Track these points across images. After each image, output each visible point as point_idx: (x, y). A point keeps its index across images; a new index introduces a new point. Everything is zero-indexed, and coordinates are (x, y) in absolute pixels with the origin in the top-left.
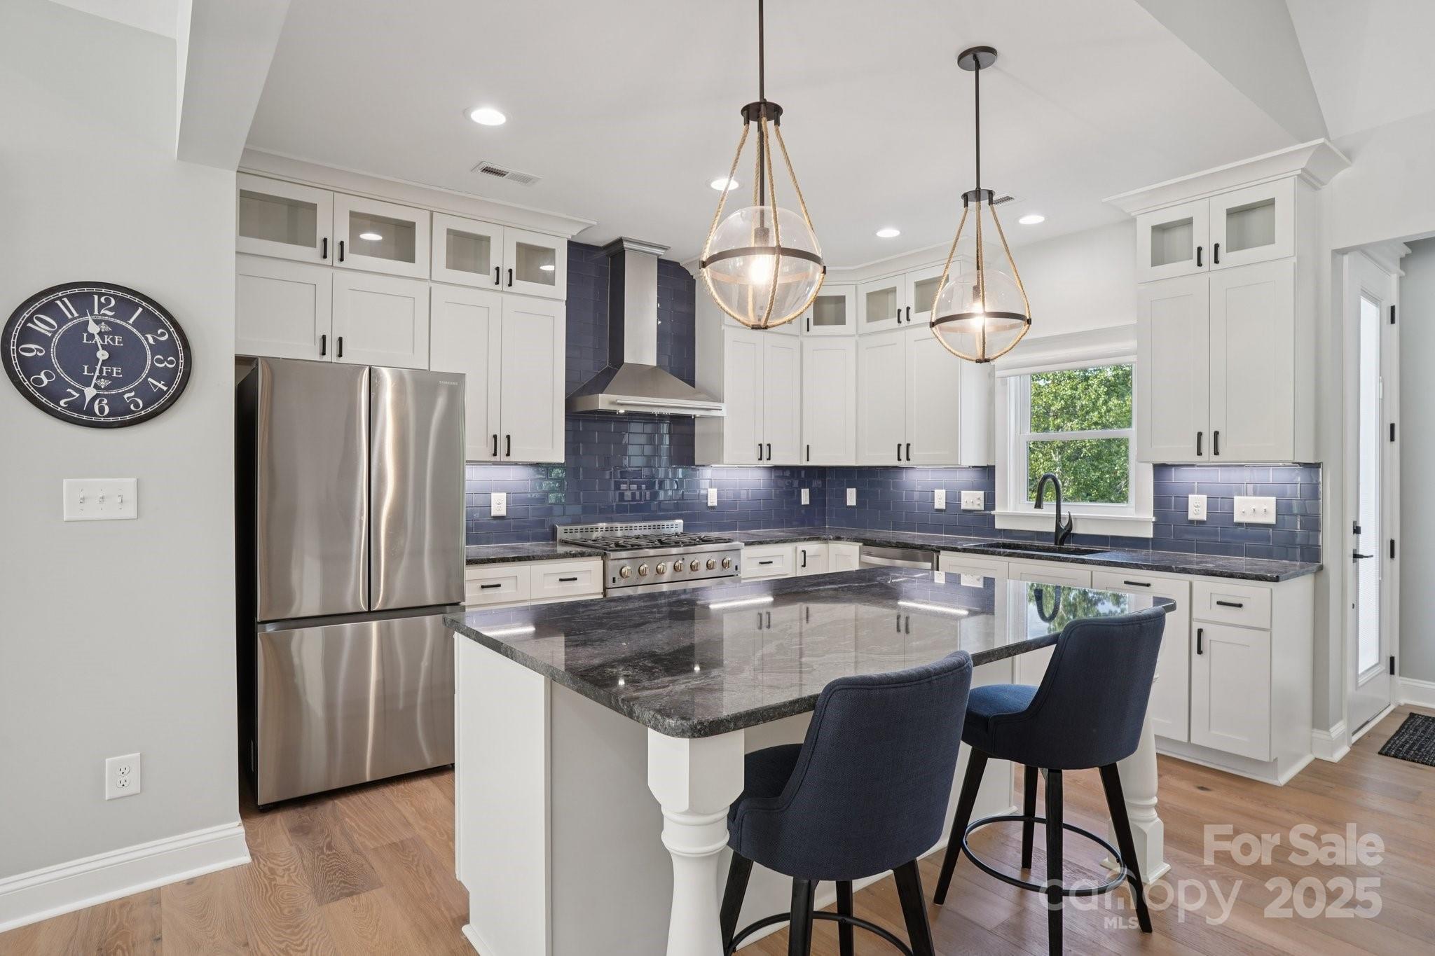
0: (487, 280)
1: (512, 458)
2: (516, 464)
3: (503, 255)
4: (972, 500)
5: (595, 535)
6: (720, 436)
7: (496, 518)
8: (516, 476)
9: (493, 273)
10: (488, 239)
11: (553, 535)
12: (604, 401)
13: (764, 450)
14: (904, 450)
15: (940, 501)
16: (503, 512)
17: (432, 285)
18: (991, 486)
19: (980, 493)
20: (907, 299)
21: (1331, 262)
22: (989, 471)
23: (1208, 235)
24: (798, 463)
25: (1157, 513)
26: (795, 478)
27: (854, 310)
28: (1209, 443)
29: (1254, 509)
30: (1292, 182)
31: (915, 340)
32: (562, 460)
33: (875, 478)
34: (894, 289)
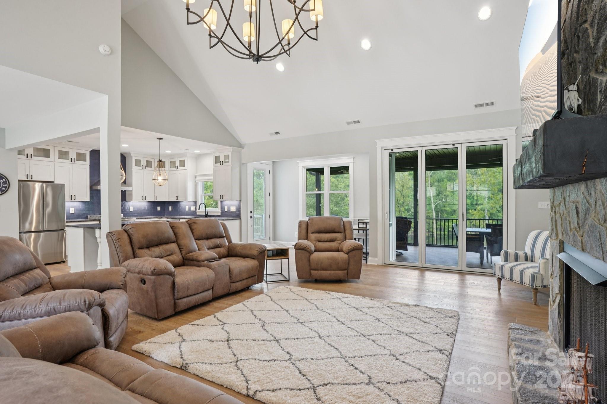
0: (69, 161)
1: (76, 200)
2: (77, 201)
3: (73, 155)
4: (193, 208)
6: (132, 194)
7: (71, 214)
8: (77, 204)
9: (70, 160)
10: (69, 152)
11: (87, 218)
13: (144, 198)
14: (177, 197)
15: (187, 210)
16: (73, 212)
17: (55, 163)
18: (196, 205)
19: (194, 207)
20: (177, 164)
21: (242, 165)
22: (195, 202)
23: (222, 159)
24: (154, 201)
25: (221, 210)
26: (155, 204)
27: (167, 165)
28: (222, 197)
29: (233, 209)
30: (231, 152)
31: (179, 173)
32: (89, 200)
33: (175, 204)
34: (175, 161)
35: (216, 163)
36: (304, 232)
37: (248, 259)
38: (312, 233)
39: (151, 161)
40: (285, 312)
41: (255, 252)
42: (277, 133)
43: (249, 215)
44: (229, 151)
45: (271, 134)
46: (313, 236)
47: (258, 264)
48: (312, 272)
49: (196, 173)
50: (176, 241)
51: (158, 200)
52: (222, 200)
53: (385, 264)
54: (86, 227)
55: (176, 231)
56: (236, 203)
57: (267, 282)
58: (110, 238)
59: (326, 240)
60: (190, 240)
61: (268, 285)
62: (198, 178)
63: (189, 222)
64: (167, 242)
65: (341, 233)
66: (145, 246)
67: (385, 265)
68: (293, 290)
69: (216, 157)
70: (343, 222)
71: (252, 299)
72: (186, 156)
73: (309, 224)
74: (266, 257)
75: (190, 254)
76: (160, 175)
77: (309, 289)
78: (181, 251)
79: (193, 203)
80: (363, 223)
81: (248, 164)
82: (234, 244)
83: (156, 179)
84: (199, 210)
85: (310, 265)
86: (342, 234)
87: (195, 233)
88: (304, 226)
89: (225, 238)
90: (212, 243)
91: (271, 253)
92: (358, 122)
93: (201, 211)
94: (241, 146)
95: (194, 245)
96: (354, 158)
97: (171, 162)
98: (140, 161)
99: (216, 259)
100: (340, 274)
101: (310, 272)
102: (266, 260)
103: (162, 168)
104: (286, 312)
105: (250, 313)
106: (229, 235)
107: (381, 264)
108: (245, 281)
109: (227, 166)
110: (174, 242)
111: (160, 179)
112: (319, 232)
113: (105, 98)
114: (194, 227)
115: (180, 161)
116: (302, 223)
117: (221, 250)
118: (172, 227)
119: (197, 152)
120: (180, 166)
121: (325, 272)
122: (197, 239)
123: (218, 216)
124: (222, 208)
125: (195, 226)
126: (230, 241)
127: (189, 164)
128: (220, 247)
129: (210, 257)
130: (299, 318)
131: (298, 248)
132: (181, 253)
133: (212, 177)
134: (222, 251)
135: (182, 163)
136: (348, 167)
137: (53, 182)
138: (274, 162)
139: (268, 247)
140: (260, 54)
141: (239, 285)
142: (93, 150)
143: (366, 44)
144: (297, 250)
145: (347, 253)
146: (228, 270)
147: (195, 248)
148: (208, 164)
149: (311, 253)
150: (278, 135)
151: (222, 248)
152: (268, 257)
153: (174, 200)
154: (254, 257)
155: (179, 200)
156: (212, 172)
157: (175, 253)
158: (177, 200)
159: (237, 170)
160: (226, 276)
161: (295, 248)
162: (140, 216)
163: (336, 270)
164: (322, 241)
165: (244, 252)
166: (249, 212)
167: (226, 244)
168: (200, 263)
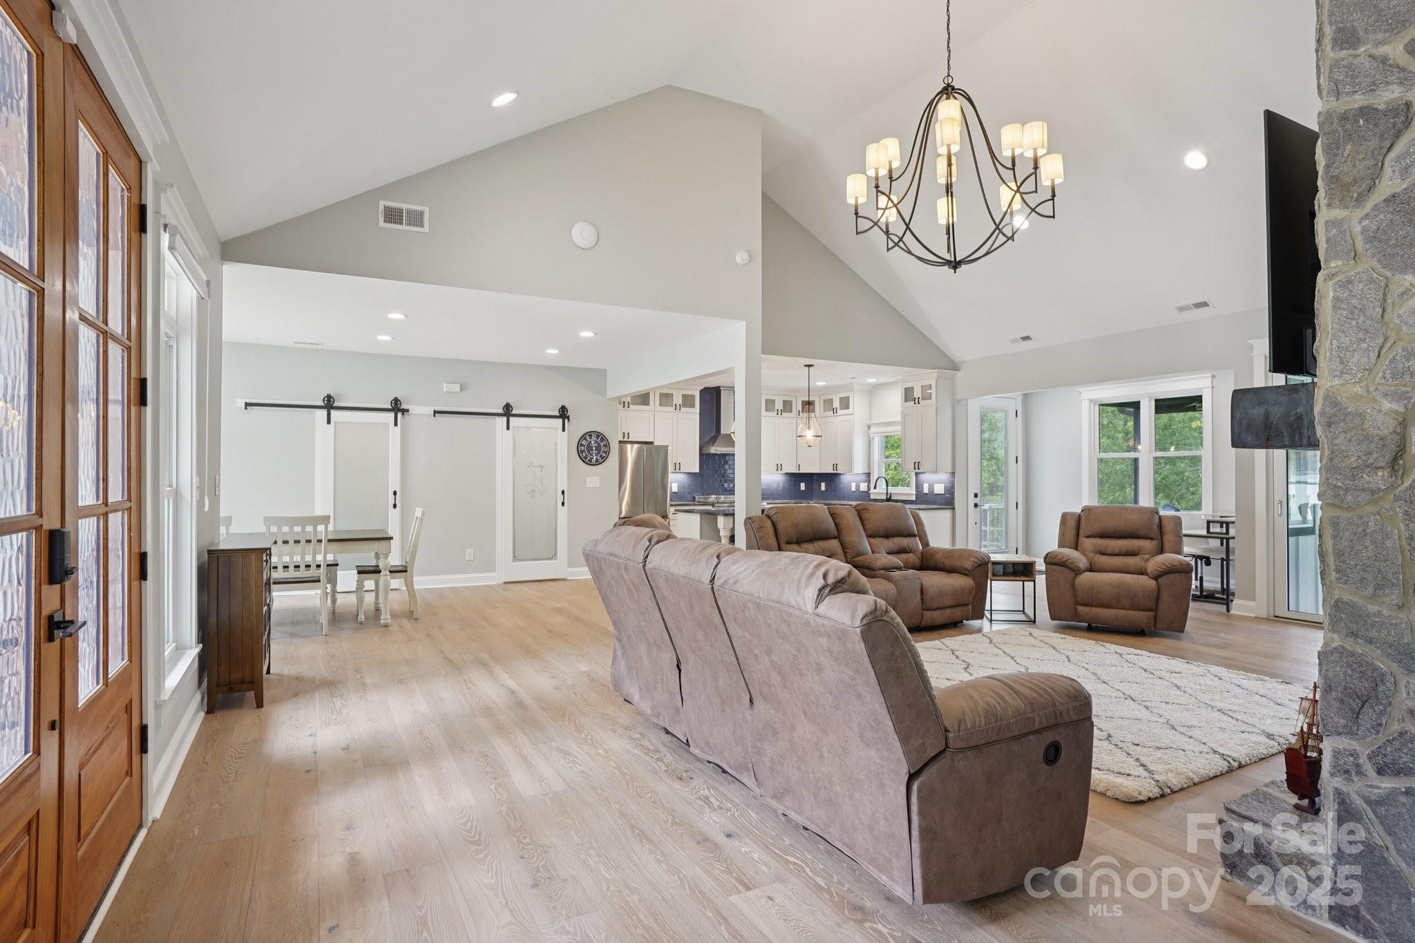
0: (672, 409)
1: (681, 471)
2: (682, 473)
3: (678, 400)
4: (863, 487)
5: (710, 500)
7: (674, 493)
8: (682, 478)
9: (674, 406)
10: (672, 394)
11: (694, 499)
12: (713, 450)
13: (779, 467)
14: (835, 466)
15: (853, 489)
16: (676, 491)
17: (655, 412)
18: (869, 482)
19: (866, 484)
20: (836, 404)
21: (957, 404)
22: (869, 475)
23: (917, 394)
24: (795, 472)
25: (916, 491)
26: (796, 478)
27: (818, 407)
28: (917, 465)
29: (939, 489)
30: (935, 380)
31: (840, 421)
32: (698, 471)
33: (831, 478)
34: (832, 399)
35: (905, 401)
36: (1071, 534)
37: (955, 575)
38: (1088, 537)
39: (791, 401)
40: (1008, 658)
41: (968, 564)
42: (1027, 338)
43: (972, 501)
44: (930, 377)
45: (1014, 341)
46: (1088, 543)
47: (973, 585)
48: (1080, 608)
49: (870, 419)
50: (838, 537)
51: (801, 471)
52: (917, 471)
53: (1275, 616)
54: (703, 513)
55: (838, 520)
56: (945, 477)
57: (991, 621)
58: (749, 526)
59: (1117, 551)
60: (859, 537)
61: (993, 625)
62: (872, 430)
63: (858, 508)
64: (825, 537)
65: (1152, 539)
66: (795, 540)
67: (1276, 619)
68: (1035, 635)
69: (906, 389)
70: (1160, 517)
71: (957, 638)
72: (852, 390)
73: (1083, 518)
74: (990, 574)
75: (858, 558)
76: (809, 428)
77: (1066, 636)
78: (845, 553)
79: (863, 477)
80: (1221, 523)
81: (969, 401)
82: (933, 548)
83: (803, 434)
84: (876, 491)
85: (1075, 595)
86: (1155, 542)
87: (867, 527)
88: (1072, 523)
89: (917, 538)
90: (894, 543)
91: (1000, 569)
92: (1204, 304)
93: (879, 492)
94: (954, 367)
95: (866, 545)
96: (1213, 377)
97: (824, 401)
98: (773, 401)
99: (899, 568)
100: (1140, 617)
101: (1076, 609)
102: (989, 581)
103: (812, 412)
104: (1011, 659)
105: (950, 652)
106: (925, 533)
107: (1265, 616)
108: (948, 611)
109: (928, 406)
110: (835, 538)
111: (809, 434)
112: (1104, 535)
113: (742, 326)
114: (866, 516)
115: (841, 399)
116: (1068, 518)
117: (911, 557)
118: (831, 515)
119: (872, 380)
120: (841, 409)
121: (1106, 611)
122: (870, 536)
123: (911, 502)
124: (919, 487)
125: (868, 514)
126: (926, 544)
127: (857, 403)
128: (909, 553)
129: (889, 565)
130: (1029, 667)
131: (1050, 560)
132: (846, 556)
133: (899, 428)
134: (911, 560)
135: (845, 403)
136: (1200, 397)
137: (651, 443)
138: (1026, 396)
139: (995, 557)
140: (958, 259)
141: (938, 616)
142: (705, 388)
143: (1195, 160)
144: (1049, 566)
145: (1156, 578)
146: (918, 587)
147: (867, 549)
148: (892, 402)
149: (1077, 572)
150: (1028, 342)
151: (911, 554)
152: (994, 575)
153: (829, 470)
154: (967, 572)
155: (838, 472)
156: (898, 418)
157: (837, 555)
158: (836, 472)
159: (947, 414)
160: (916, 597)
161: (1045, 562)
162: (773, 499)
163: (1129, 609)
164: (1108, 553)
165: (948, 563)
166: (971, 496)
167: (919, 547)
168: (874, 572)
